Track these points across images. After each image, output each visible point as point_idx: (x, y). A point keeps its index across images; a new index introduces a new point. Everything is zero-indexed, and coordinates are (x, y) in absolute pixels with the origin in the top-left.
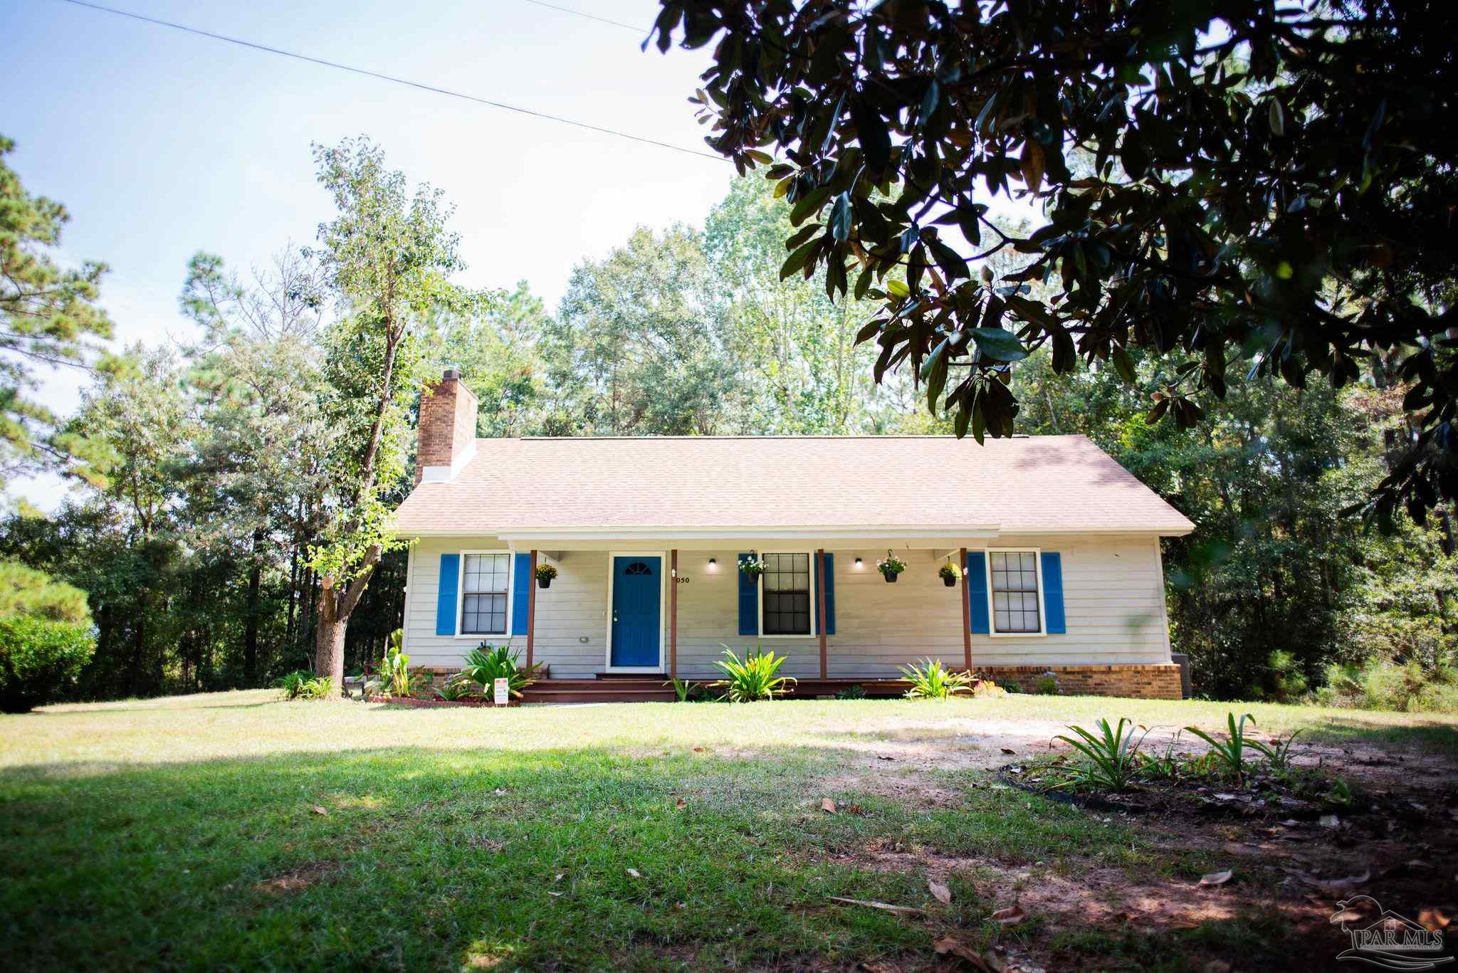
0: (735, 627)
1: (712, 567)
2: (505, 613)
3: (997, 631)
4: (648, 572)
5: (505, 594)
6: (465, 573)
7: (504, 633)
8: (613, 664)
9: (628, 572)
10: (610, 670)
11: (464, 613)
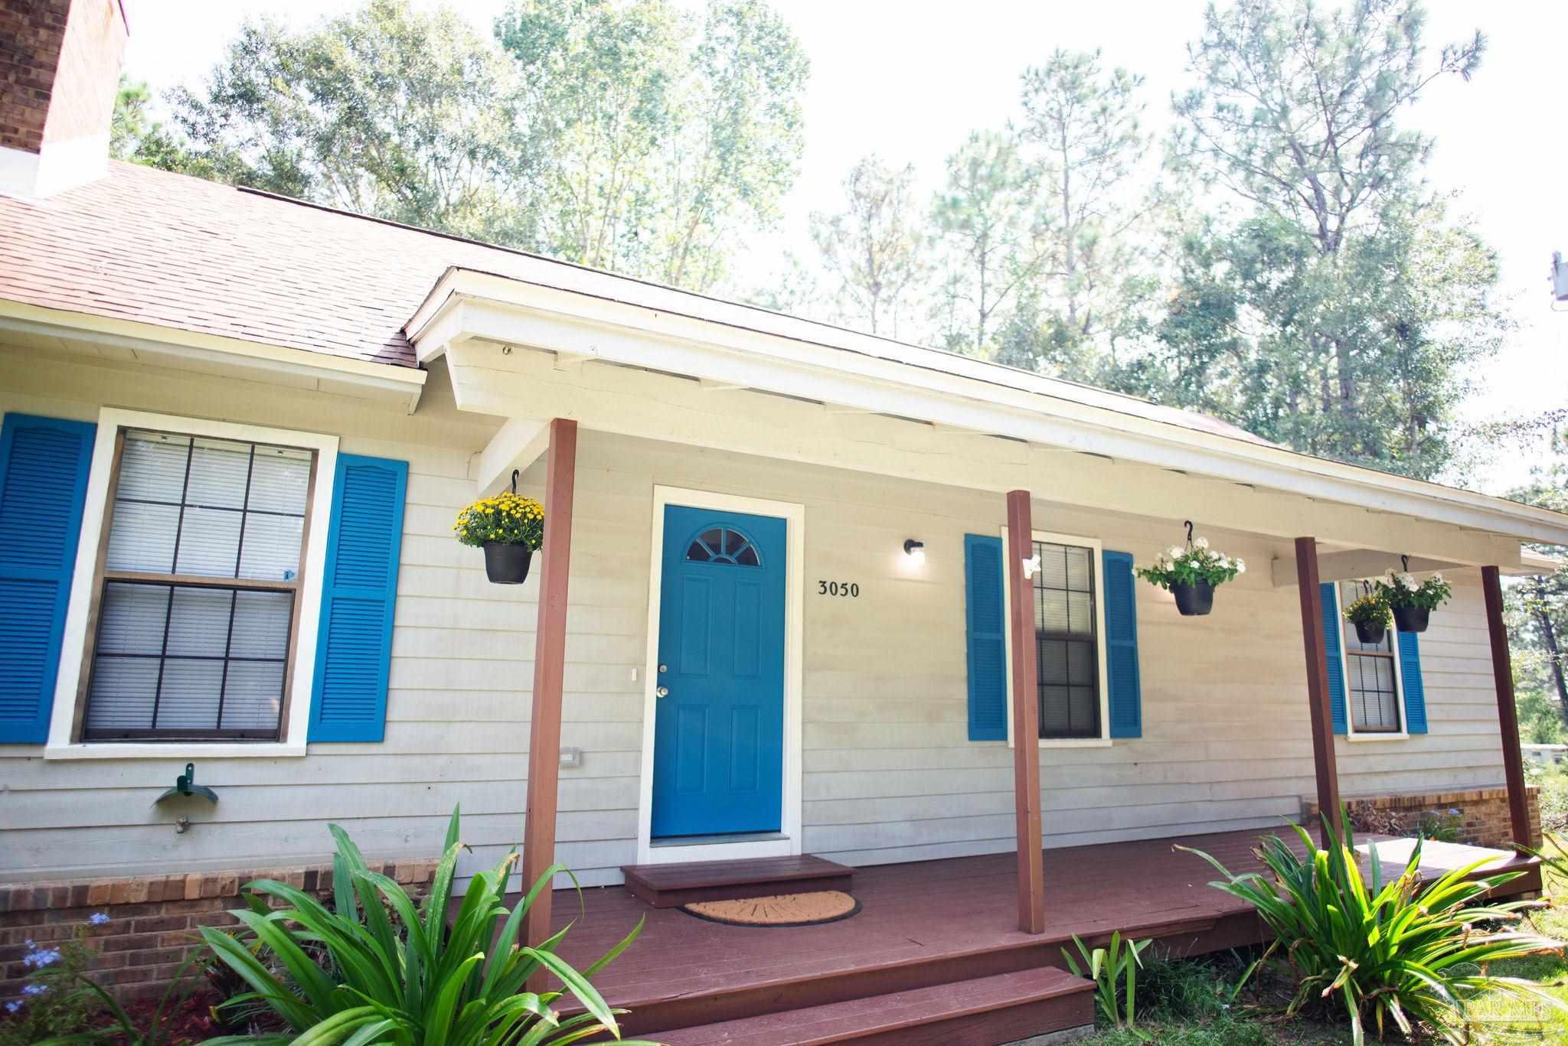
0: (959, 721)
1: (914, 563)
2: (285, 661)
3: (1357, 731)
4: (748, 559)
5: (288, 594)
6: (117, 497)
7: (276, 735)
8: (658, 836)
9: (696, 553)
10: (652, 856)
11: (98, 655)
